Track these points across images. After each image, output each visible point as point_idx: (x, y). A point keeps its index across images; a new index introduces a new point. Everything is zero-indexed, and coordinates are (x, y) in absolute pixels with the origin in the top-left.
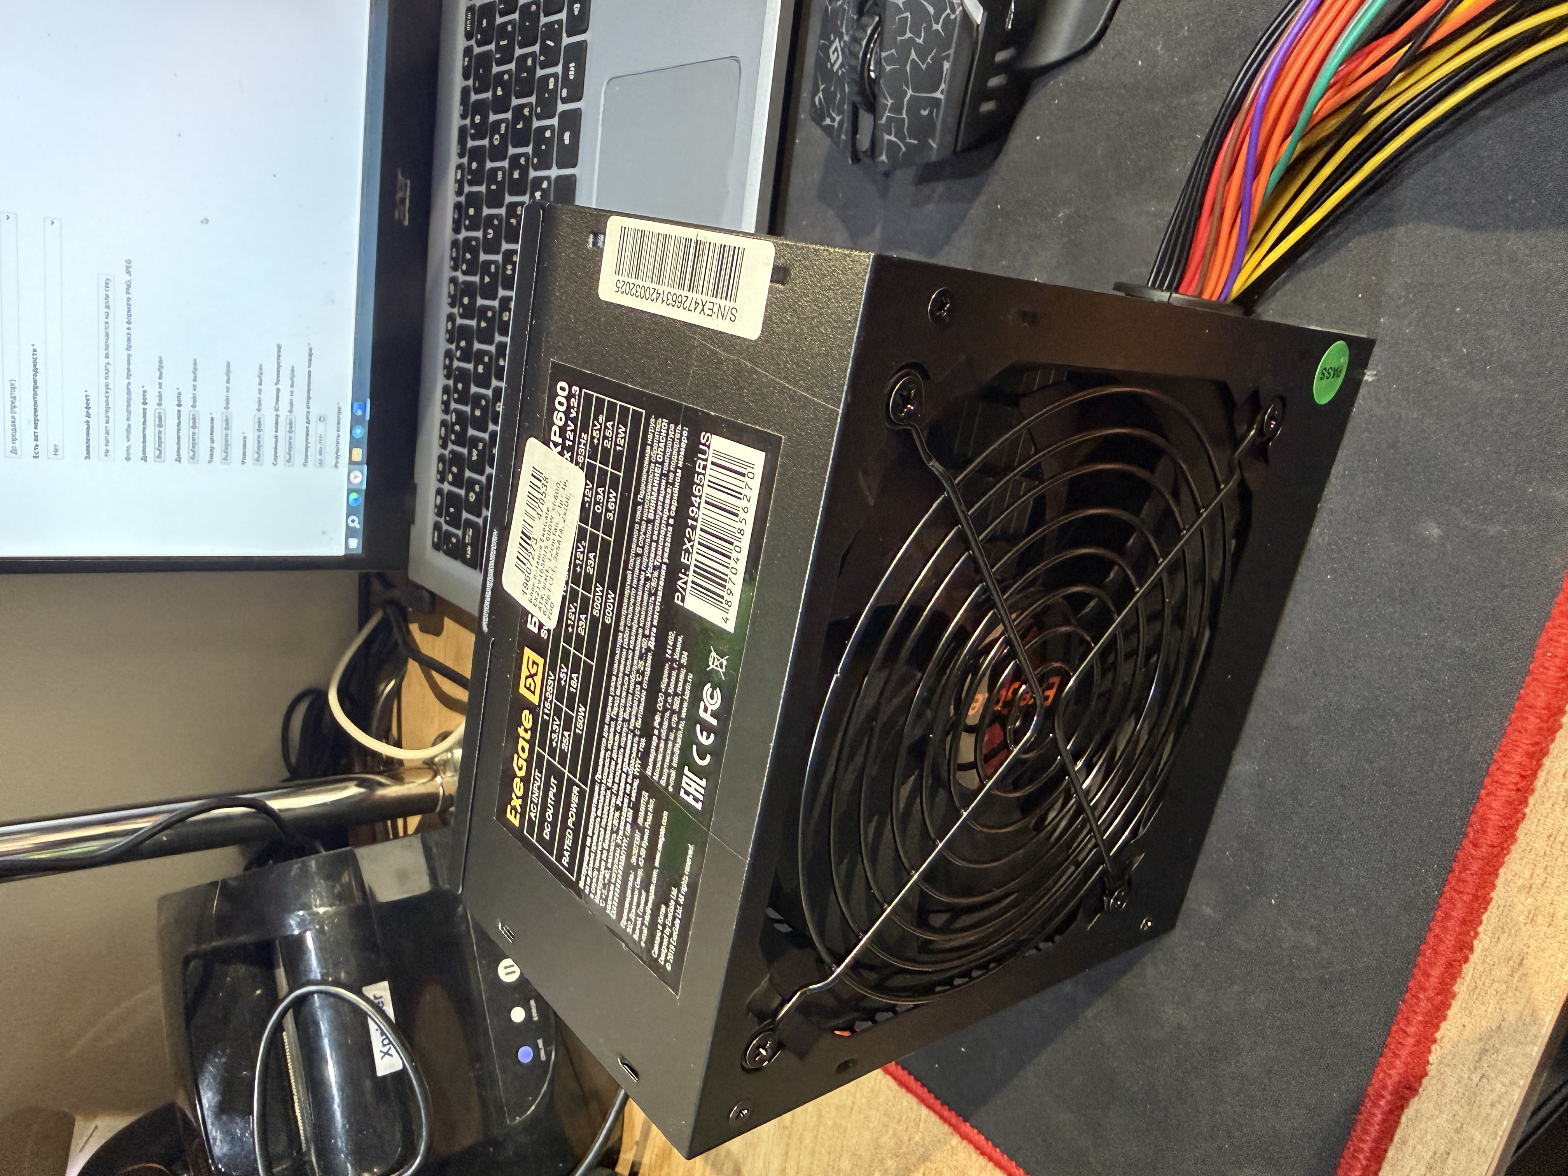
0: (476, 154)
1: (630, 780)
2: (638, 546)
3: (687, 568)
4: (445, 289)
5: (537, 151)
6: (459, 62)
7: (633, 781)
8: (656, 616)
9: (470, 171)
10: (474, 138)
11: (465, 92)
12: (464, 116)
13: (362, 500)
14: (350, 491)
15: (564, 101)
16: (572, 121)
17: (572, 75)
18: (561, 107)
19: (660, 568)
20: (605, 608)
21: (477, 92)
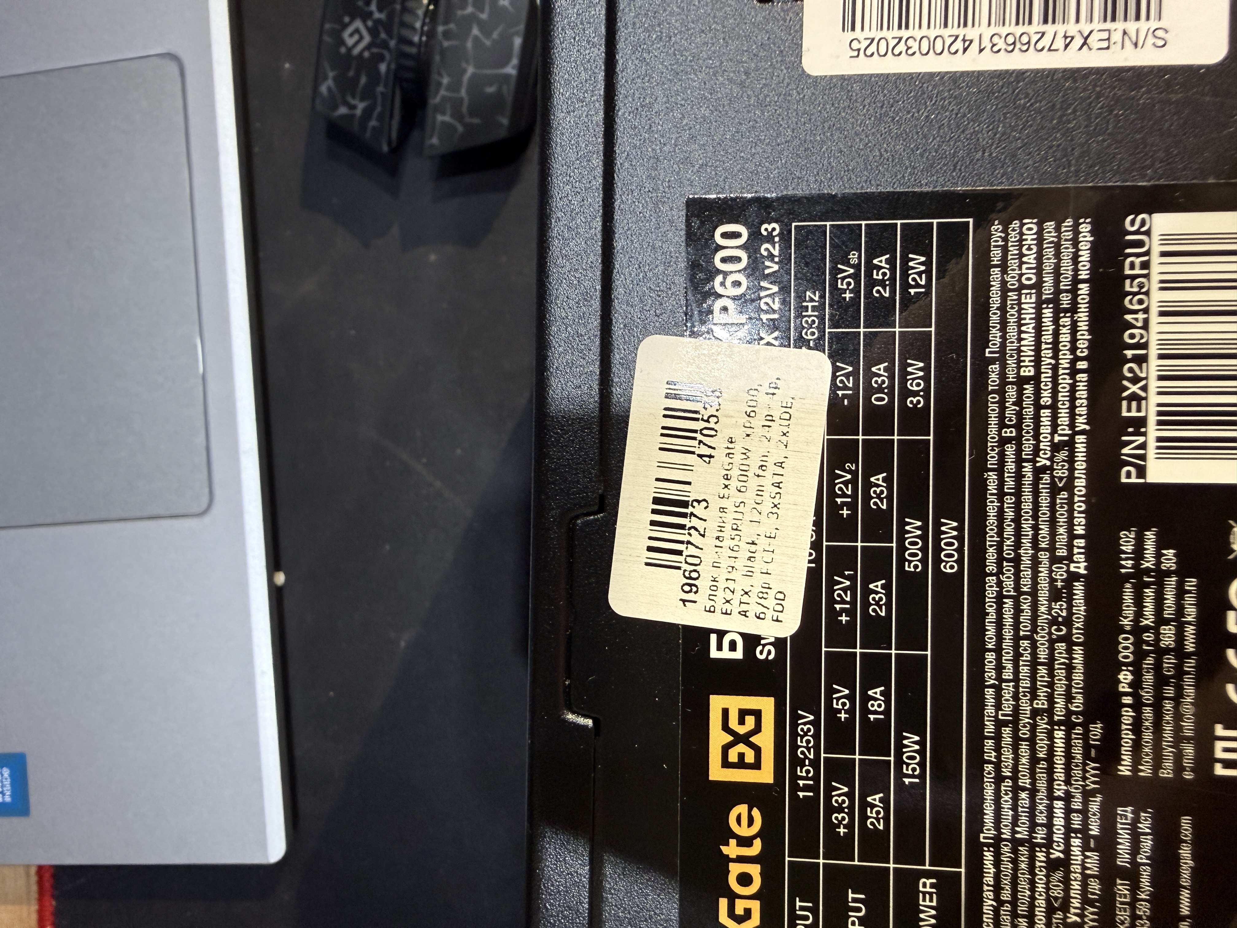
1: (1077, 804)
2: (1002, 425)
3: (1140, 424)
7: (1086, 803)
8: (1080, 520)
19: (1070, 444)
20: (938, 550)
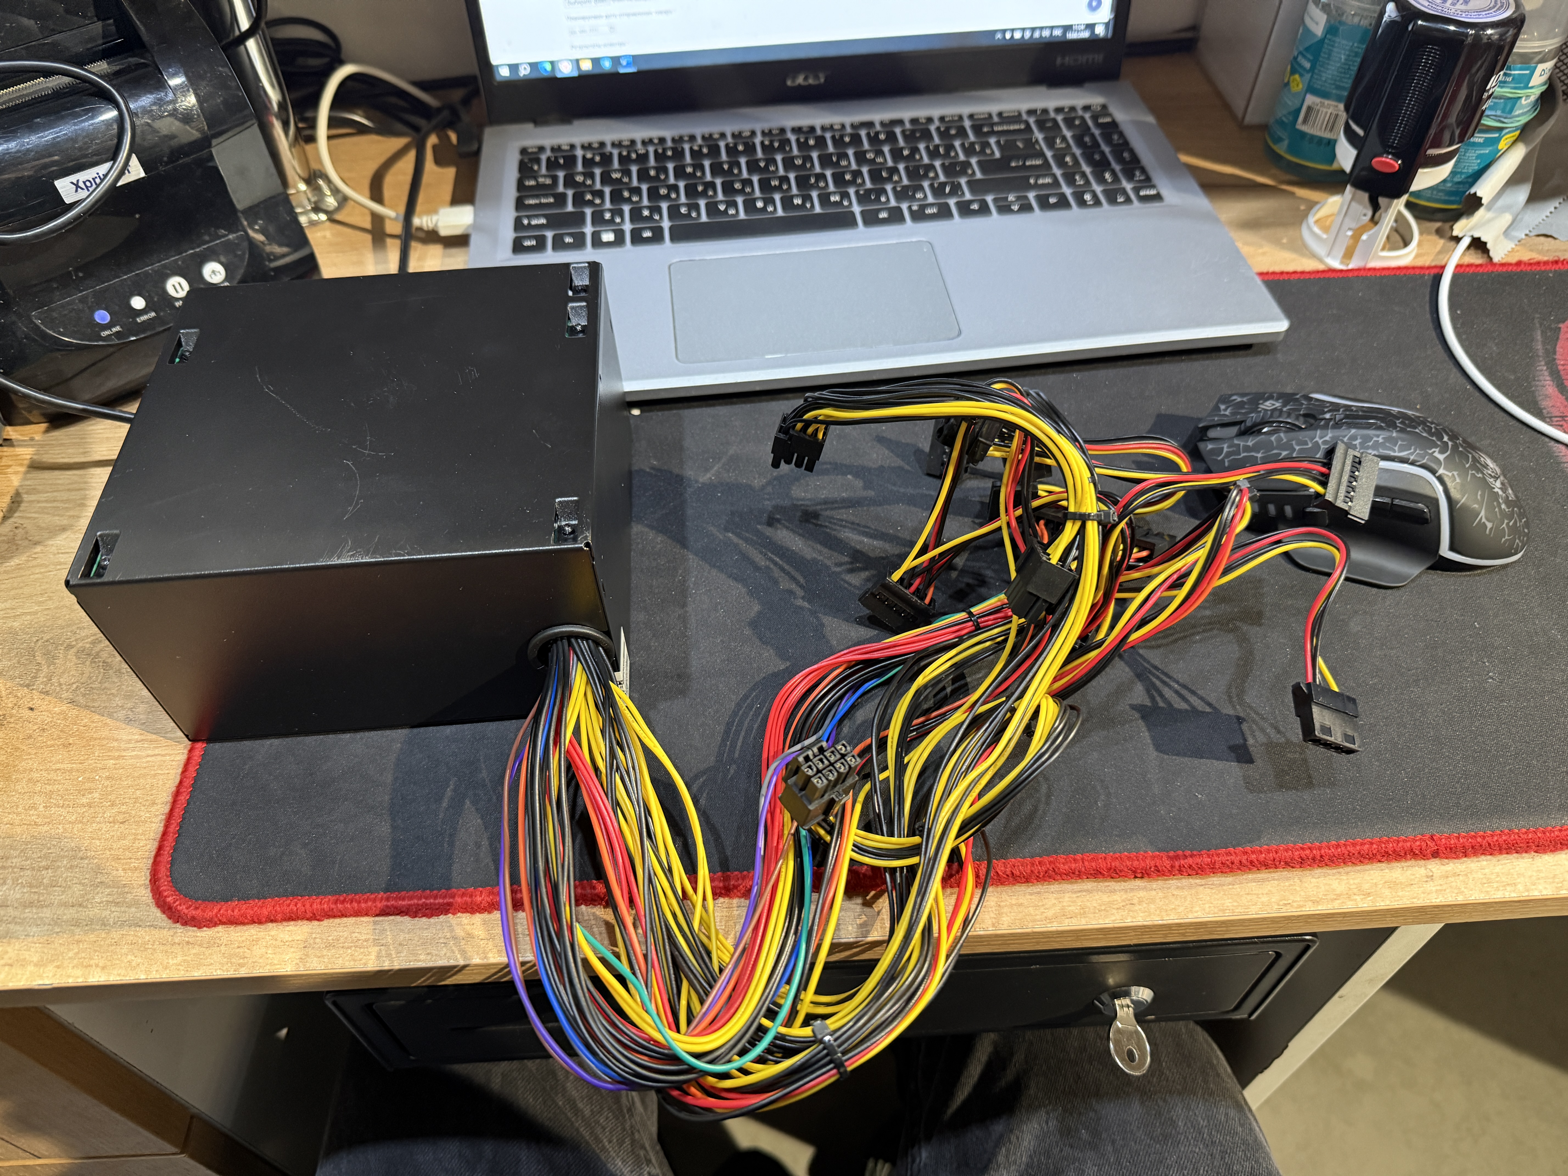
0: (856, 139)
4: (745, 127)
5: (868, 192)
6: (921, 113)
9: (842, 137)
10: (868, 135)
11: (900, 122)
12: (882, 124)
13: (545, 75)
14: (552, 63)
15: (910, 208)
16: (896, 217)
17: (929, 211)
18: (904, 206)
21: (903, 132)
